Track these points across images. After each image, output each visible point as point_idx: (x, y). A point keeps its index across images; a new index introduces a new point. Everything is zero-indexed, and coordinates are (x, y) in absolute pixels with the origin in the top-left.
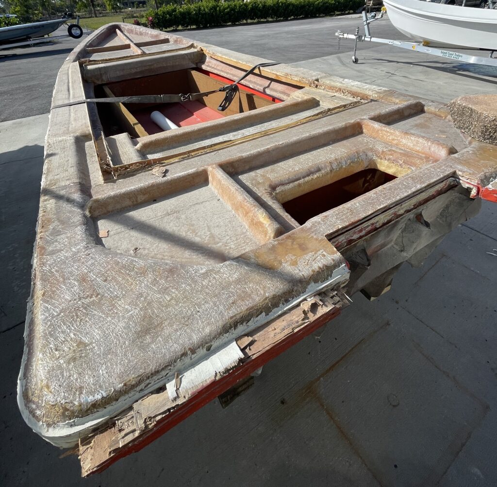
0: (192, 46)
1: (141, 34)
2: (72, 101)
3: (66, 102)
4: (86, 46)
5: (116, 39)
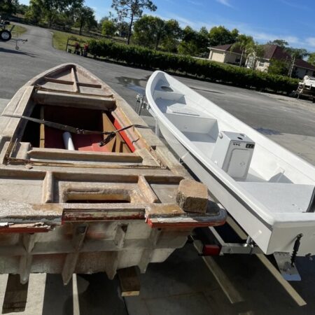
0: (111, 96)
1: (86, 76)
2: (14, 114)
3: (11, 114)
4: (46, 76)
5: (68, 75)
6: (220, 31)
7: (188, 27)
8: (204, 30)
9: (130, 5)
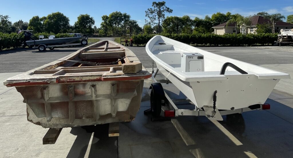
0: (124, 50)
1: (113, 45)
4: (89, 47)
6: (218, 15)
7: (197, 18)
8: (207, 18)
9: (156, 13)
